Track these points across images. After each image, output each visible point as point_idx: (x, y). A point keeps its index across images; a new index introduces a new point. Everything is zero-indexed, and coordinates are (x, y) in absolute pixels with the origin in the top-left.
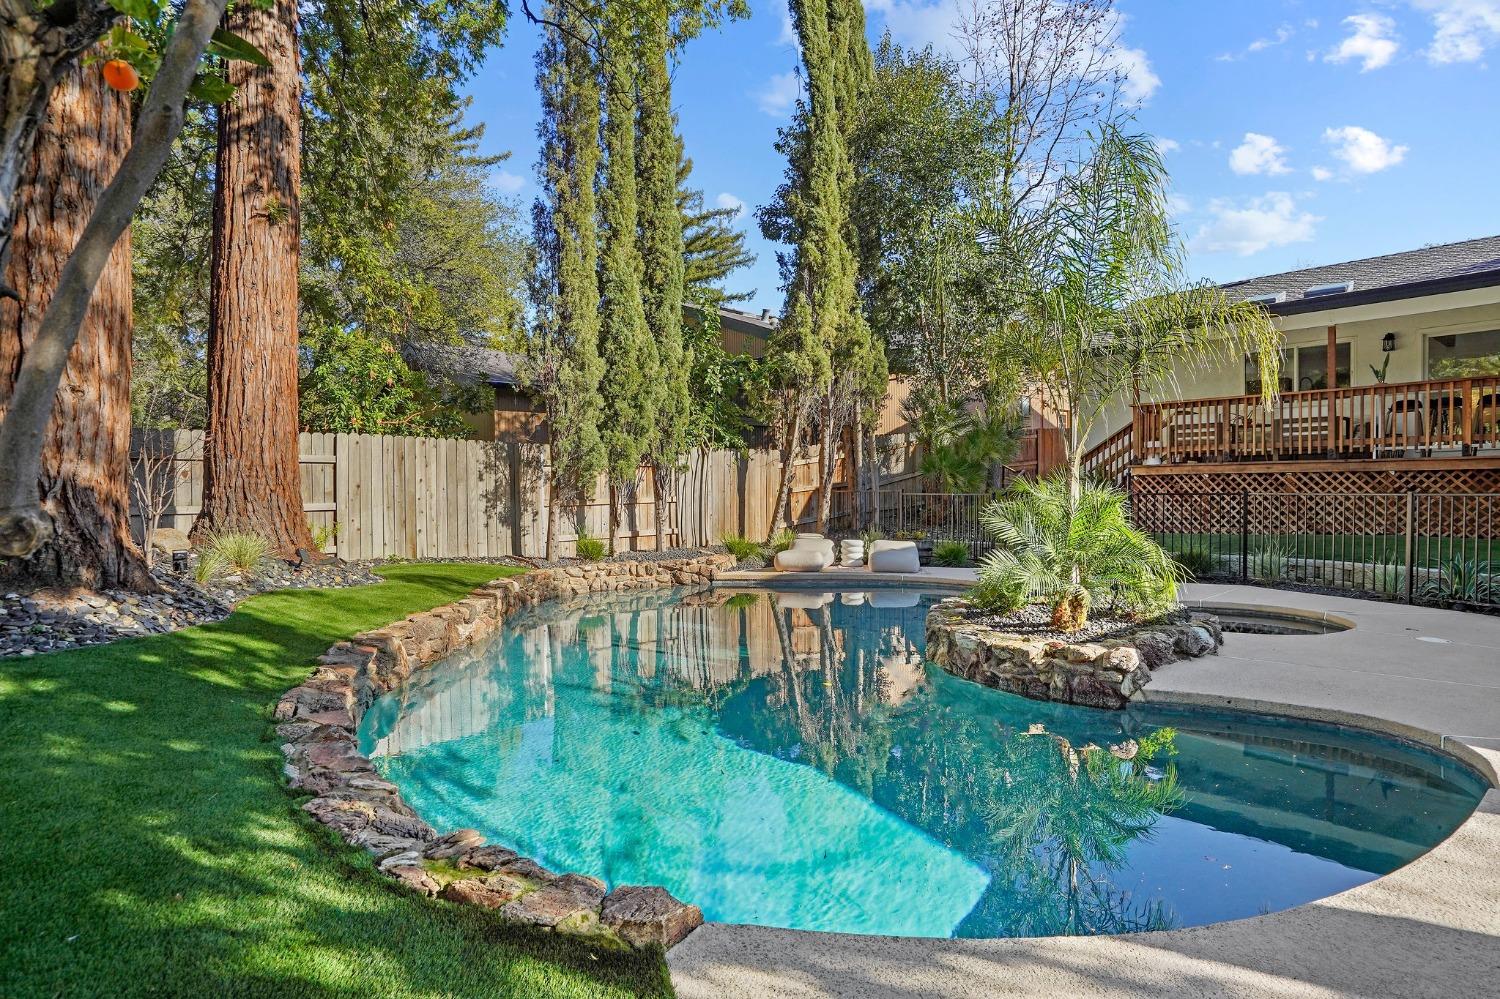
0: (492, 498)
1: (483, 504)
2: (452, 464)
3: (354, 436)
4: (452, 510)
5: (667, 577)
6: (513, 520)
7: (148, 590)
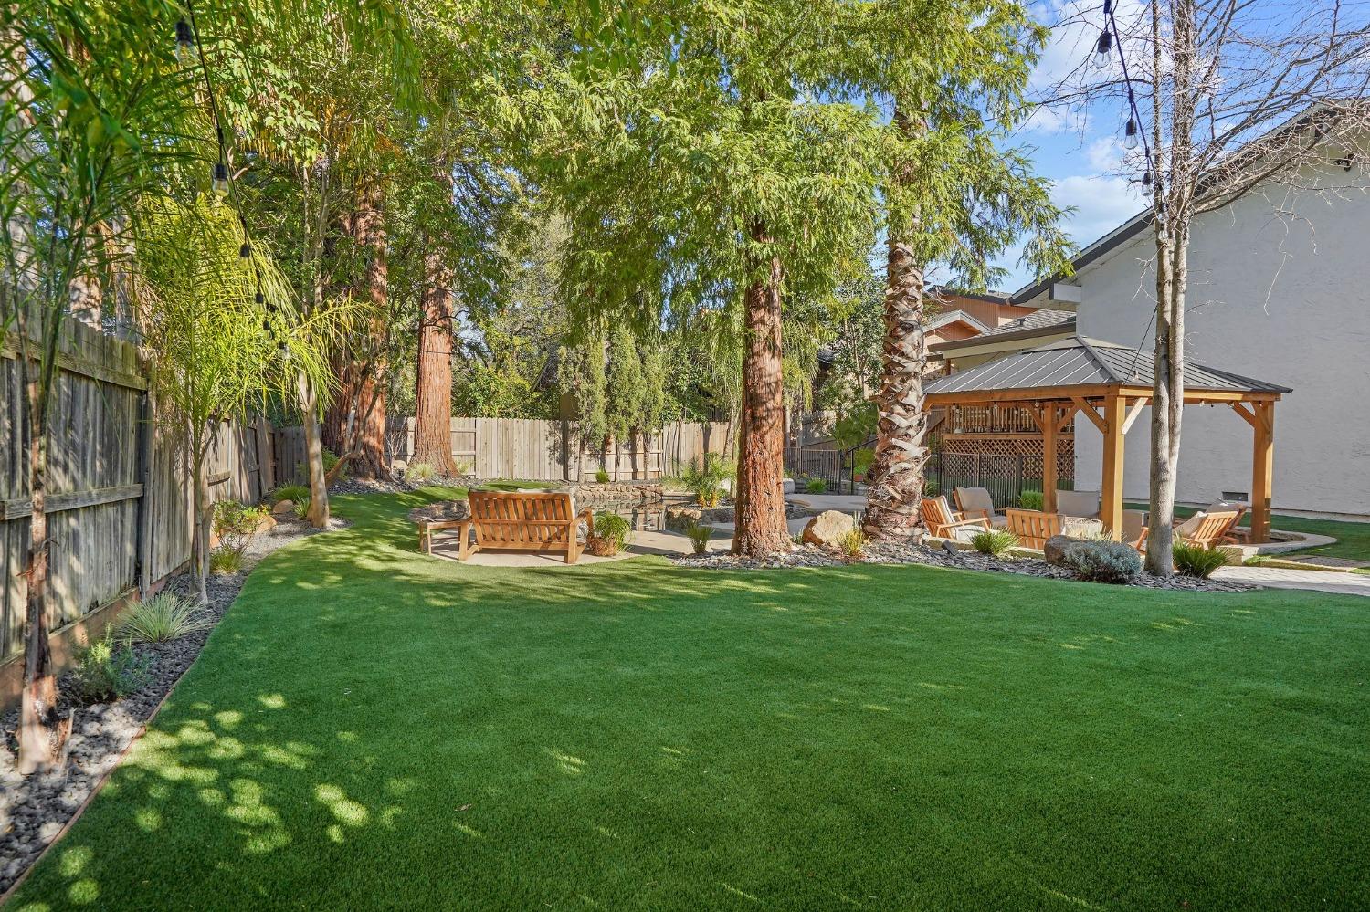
0: (553, 449)
1: (548, 453)
2: (532, 432)
3: (484, 419)
4: (531, 455)
5: (639, 493)
6: (564, 461)
7: (389, 480)
